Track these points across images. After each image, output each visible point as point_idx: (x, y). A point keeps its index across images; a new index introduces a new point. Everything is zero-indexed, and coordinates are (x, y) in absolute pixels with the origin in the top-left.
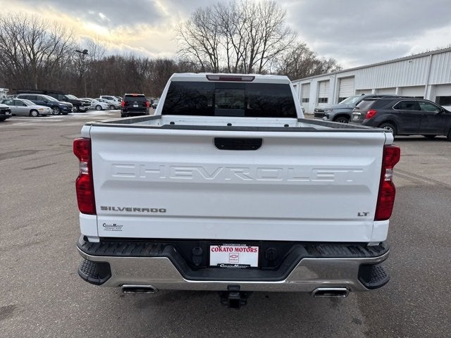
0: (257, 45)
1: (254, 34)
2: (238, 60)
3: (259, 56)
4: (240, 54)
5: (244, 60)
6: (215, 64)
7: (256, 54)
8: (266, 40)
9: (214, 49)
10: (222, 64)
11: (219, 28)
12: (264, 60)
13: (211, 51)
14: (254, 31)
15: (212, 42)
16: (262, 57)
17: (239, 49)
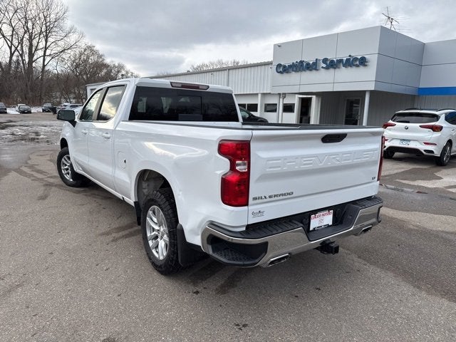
1: (30, 27)
2: (12, 55)
4: (13, 49)
7: (36, 50)
8: (47, 36)
14: (30, 24)
16: (45, 55)
17: (11, 43)
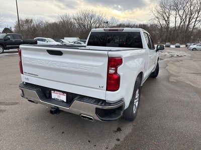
0: (193, 15)
1: (192, 9)
2: (181, 22)
3: (194, 20)
4: (182, 20)
5: (184, 22)
6: (168, 25)
7: (192, 19)
8: (199, 12)
9: (168, 18)
10: (172, 25)
11: (172, 7)
12: (197, 22)
13: (166, 19)
15: (167, 14)
17: (182, 17)
